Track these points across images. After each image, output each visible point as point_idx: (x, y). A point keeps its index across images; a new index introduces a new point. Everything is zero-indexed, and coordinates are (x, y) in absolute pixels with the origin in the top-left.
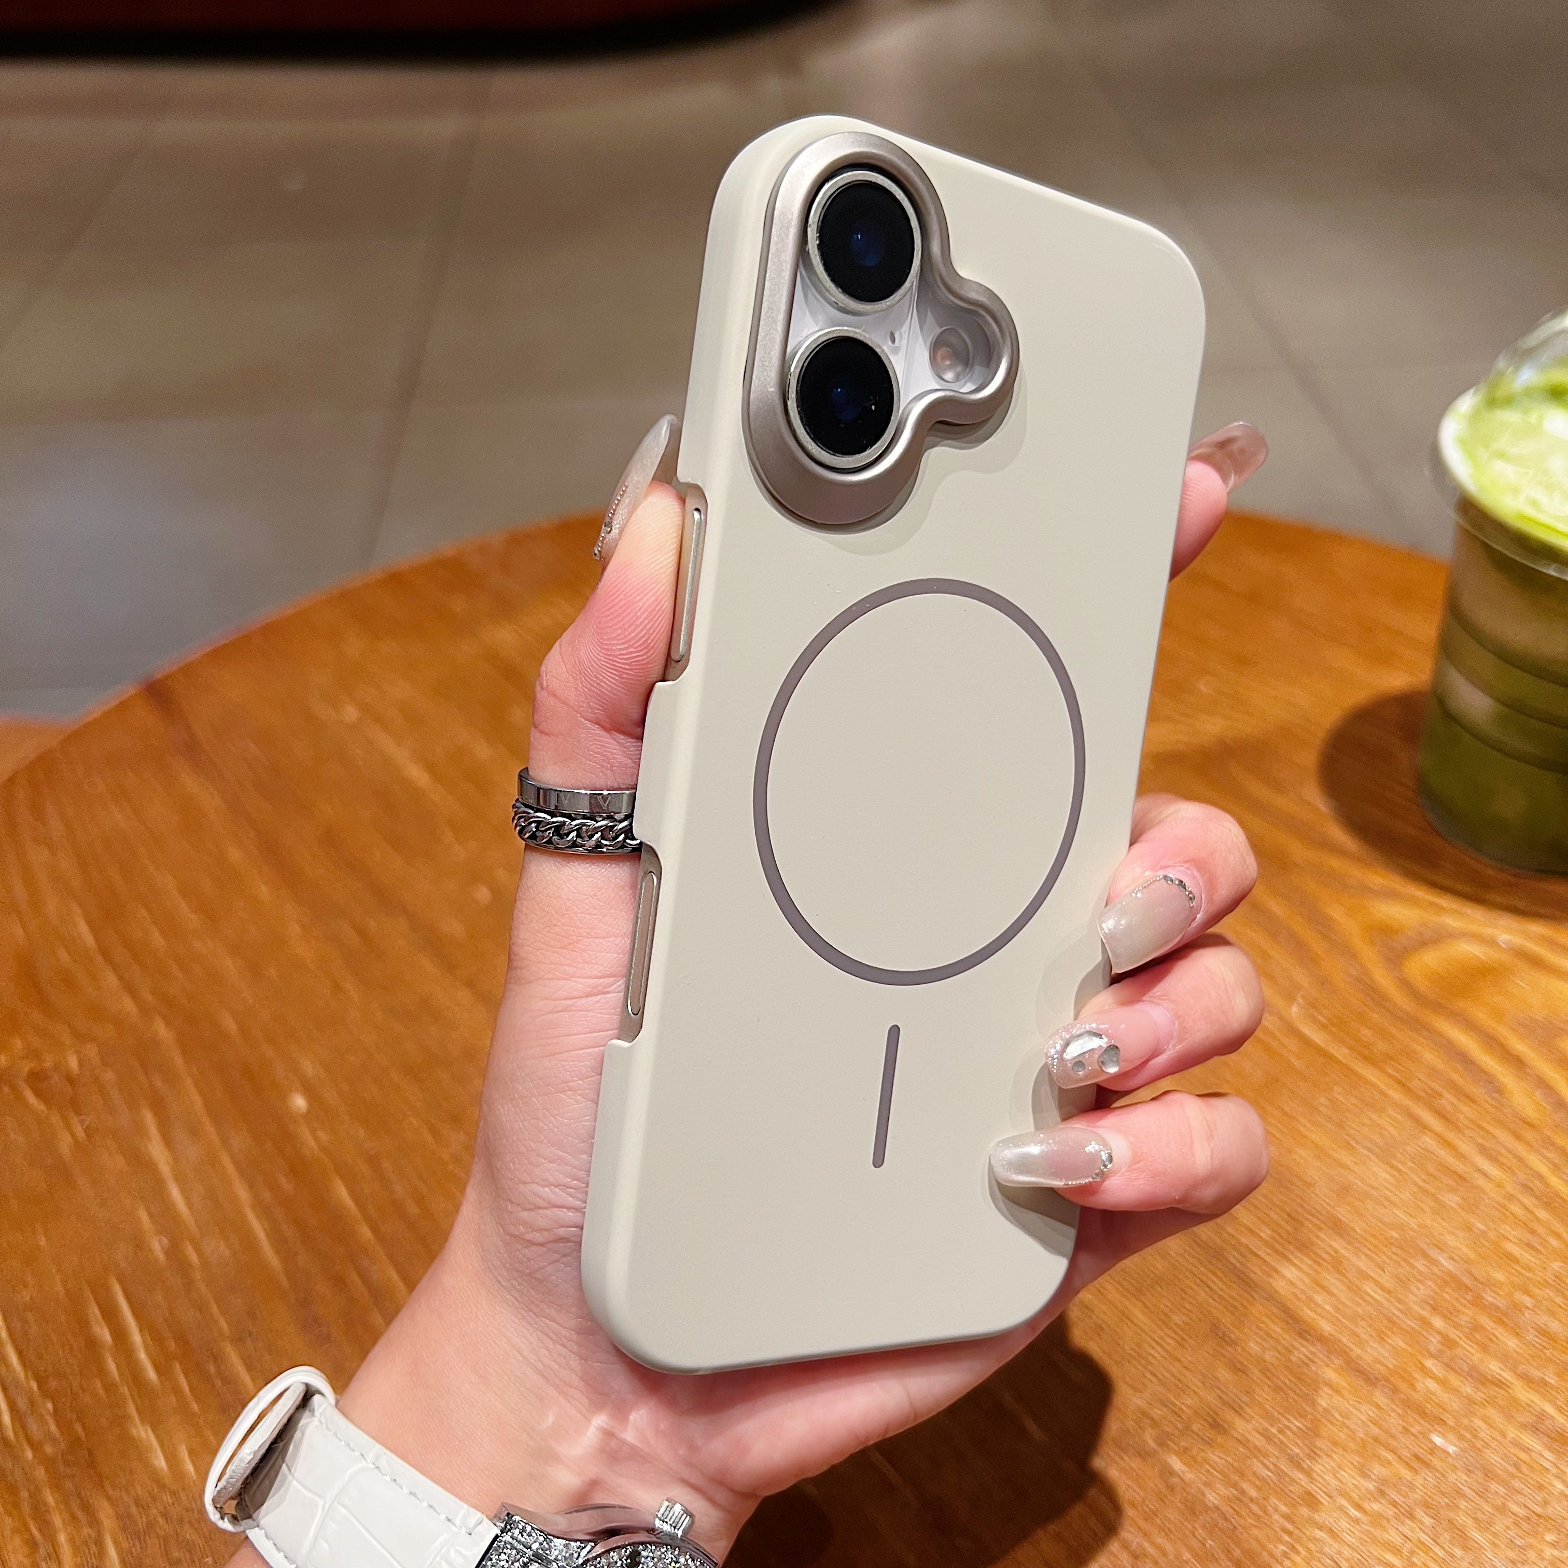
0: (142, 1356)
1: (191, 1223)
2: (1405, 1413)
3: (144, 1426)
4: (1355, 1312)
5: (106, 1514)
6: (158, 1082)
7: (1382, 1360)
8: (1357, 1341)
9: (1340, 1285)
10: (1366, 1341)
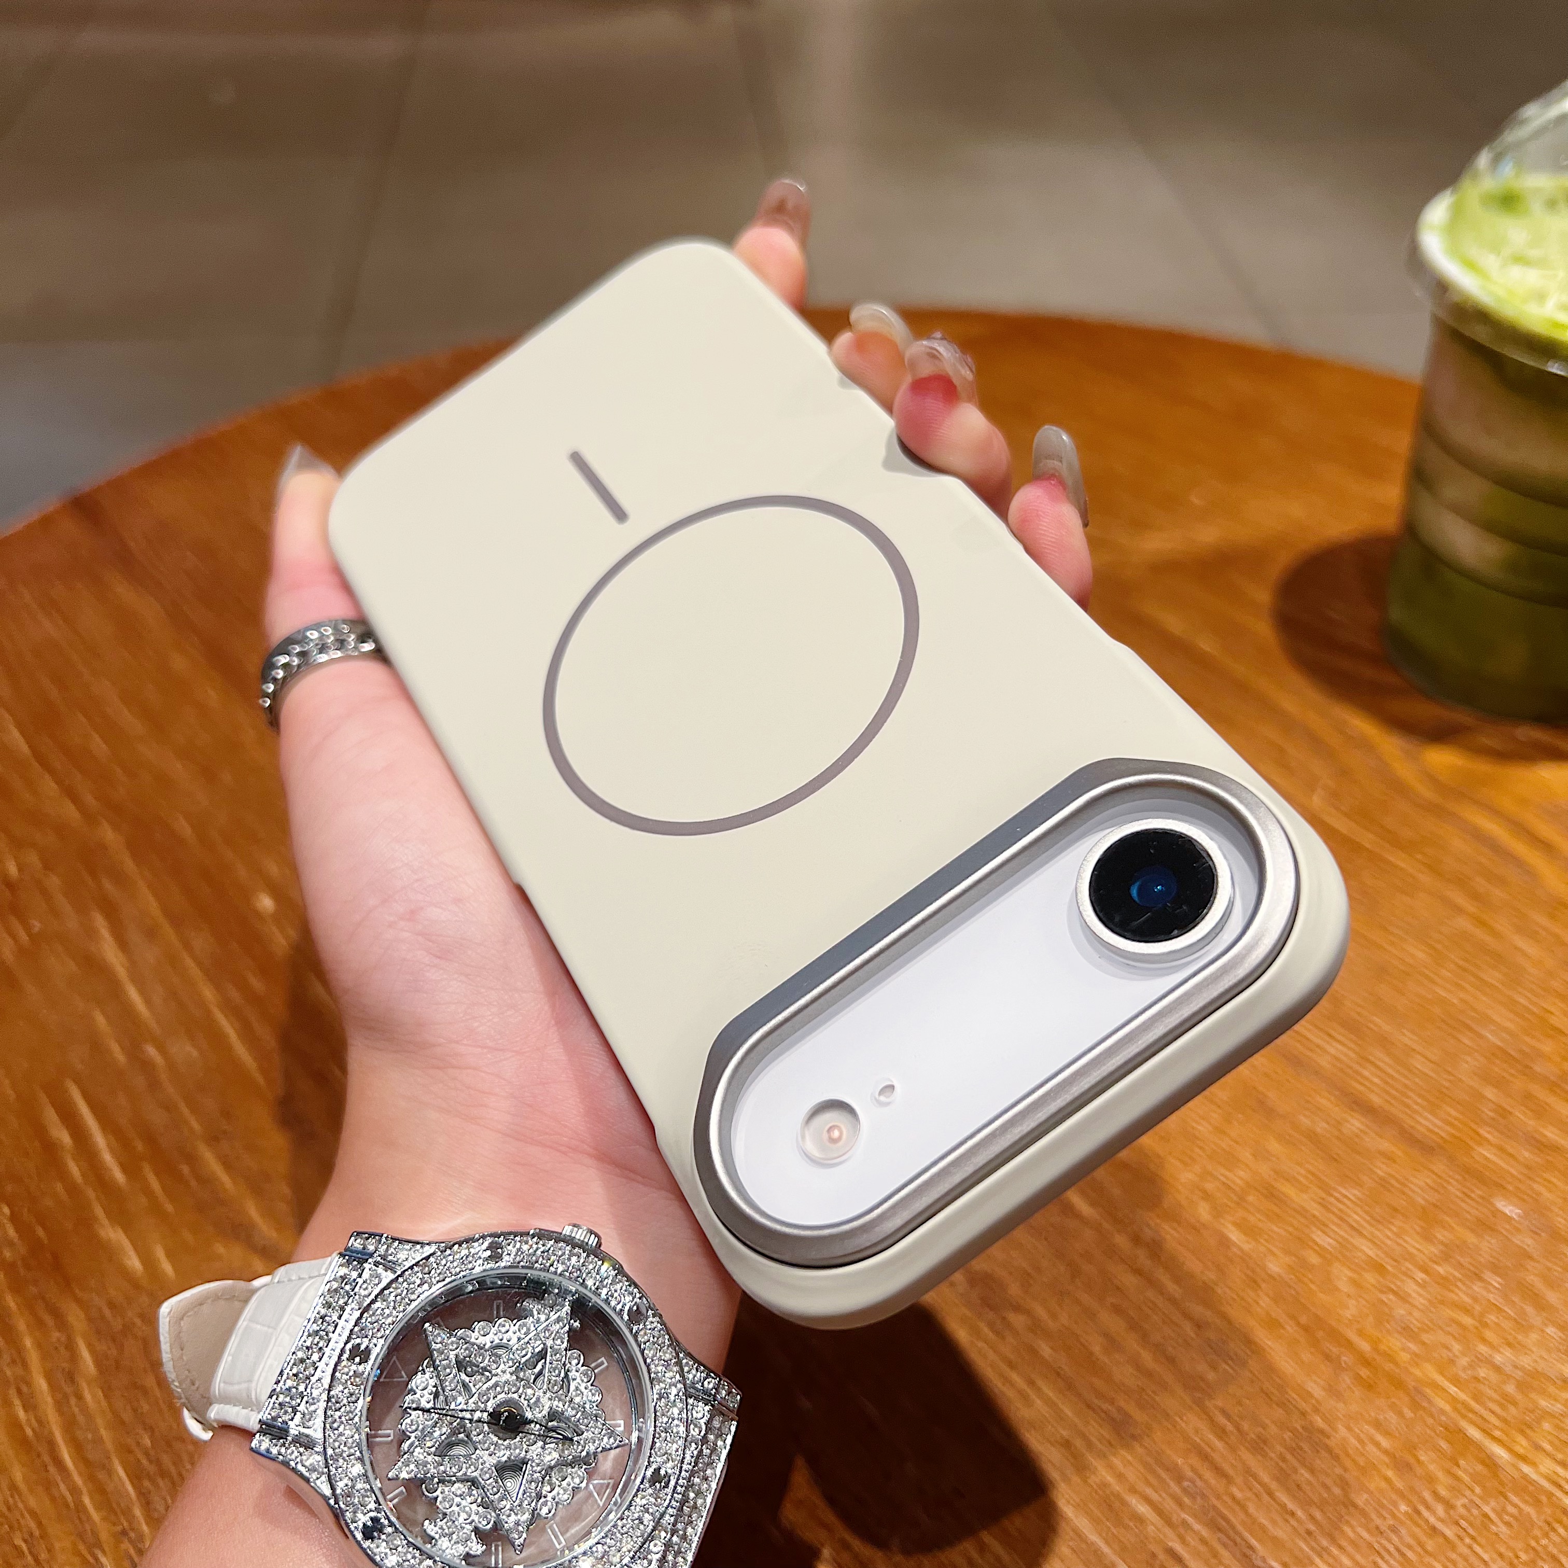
0: (107, 1158)
1: (153, 1024)
2: (1464, 1178)
3: (113, 1227)
4: (1406, 1086)
5: (76, 1318)
6: (108, 885)
7: (1436, 1130)
8: (1409, 1112)
9: (1387, 1059)
10: (1416, 1112)
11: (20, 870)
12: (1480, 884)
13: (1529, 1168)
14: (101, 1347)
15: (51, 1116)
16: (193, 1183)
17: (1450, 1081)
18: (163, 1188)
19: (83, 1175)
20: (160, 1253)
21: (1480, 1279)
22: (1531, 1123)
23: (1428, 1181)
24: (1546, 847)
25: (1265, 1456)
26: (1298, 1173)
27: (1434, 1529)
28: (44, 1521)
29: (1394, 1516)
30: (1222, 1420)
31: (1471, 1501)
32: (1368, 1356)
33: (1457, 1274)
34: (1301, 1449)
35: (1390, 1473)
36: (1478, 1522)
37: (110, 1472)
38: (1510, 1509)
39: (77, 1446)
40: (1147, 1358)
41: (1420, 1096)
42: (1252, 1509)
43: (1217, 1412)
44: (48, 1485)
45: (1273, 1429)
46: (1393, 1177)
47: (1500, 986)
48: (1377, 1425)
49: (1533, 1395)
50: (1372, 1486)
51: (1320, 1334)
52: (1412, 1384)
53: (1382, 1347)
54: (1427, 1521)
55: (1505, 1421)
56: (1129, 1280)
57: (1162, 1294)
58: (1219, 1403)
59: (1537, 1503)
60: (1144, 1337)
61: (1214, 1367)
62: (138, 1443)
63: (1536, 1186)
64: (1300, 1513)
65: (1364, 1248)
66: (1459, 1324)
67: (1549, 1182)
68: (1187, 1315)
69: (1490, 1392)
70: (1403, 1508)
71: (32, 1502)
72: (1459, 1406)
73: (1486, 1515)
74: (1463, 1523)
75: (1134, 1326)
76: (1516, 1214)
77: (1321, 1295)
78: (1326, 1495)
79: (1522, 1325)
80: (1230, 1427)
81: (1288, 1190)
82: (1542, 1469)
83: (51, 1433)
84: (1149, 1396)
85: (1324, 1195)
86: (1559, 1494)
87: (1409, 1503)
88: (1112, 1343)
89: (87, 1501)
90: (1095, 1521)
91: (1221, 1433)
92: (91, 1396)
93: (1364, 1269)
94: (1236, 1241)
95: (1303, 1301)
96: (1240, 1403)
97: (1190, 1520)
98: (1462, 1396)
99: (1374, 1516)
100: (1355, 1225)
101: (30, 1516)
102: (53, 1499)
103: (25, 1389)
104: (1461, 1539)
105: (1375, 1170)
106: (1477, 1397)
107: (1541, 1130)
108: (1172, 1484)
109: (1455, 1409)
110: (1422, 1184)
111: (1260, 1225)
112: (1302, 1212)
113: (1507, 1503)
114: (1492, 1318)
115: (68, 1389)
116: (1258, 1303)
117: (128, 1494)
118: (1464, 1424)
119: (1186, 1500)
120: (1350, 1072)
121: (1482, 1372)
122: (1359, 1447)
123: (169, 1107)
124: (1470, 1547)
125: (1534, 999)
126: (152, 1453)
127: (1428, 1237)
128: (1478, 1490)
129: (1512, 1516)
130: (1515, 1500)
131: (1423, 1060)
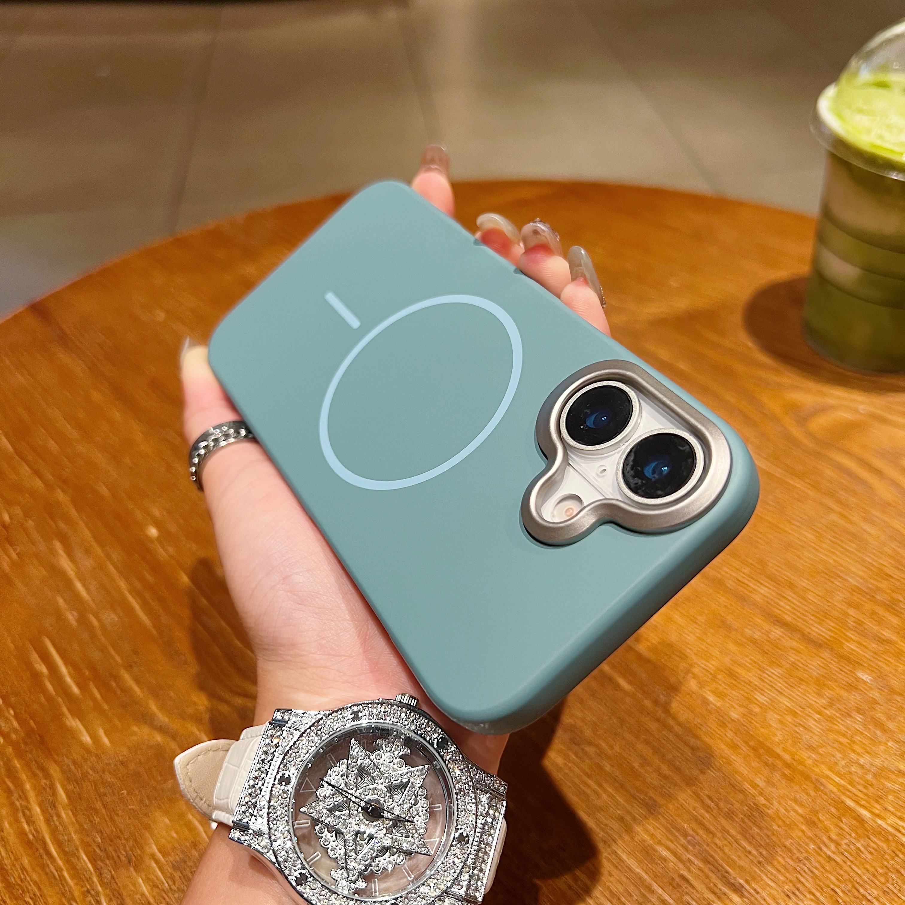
0: (69, 680)
1: (91, 602)
2: (839, 661)
3: (73, 718)
4: (804, 609)
5: (55, 771)
6: (62, 525)
7: (823, 634)
8: (807, 625)
9: (793, 595)
10: (812, 625)
11: (11, 518)
12: (843, 495)
13: (875, 653)
14: (70, 787)
15: (35, 657)
16: (119, 692)
17: (829, 606)
18: (101, 695)
19: (55, 690)
20: (101, 732)
21: (850, 716)
22: (876, 628)
23: (819, 663)
24: (879, 473)
25: (734, 820)
26: (746, 661)
27: (829, 857)
28: (42, 887)
29: (807, 851)
30: (709, 802)
31: (850, 841)
32: (789, 762)
33: (838, 715)
34: (754, 816)
35: (804, 827)
36: (854, 853)
37: (78, 858)
38: (872, 845)
39: (59, 844)
40: (664, 768)
41: (813, 615)
42: (727, 850)
43: (705, 797)
44: (43, 867)
45: (737, 805)
46: (799, 661)
47: (855, 552)
48: (796, 801)
49: (883, 781)
50: (794, 835)
51: (761, 751)
52: (814, 776)
53: (797, 757)
54: (826, 853)
55: (867, 795)
56: (653, 726)
57: (671, 732)
58: (707, 792)
59: (887, 841)
60: (663, 758)
61: (702, 772)
62: (94, 840)
63: (880, 664)
64: (754, 852)
65: (786, 703)
66: (840, 743)
67: (888, 661)
68: (687, 744)
69: (857, 780)
70: (812, 846)
71: (35, 876)
72: (841, 788)
73: (858, 849)
74: (846, 854)
75: (656, 751)
76: (869, 679)
77: (762, 730)
78: (768, 841)
79: (874, 741)
80: (712, 805)
81: (741, 671)
82: (889, 821)
83: (43, 837)
84: (666, 789)
85: (759, 672)
86: (899, 835)
87: (815, 843)
88: (645, 762)
89: (66, 874)
90: (639, 861)
91: (708, 809)
92: (65, 815)
93: (785, 714)
94: (713, 701)
95: (751, 733)
96: (717, 792)
97: (692, 858)
98: (842, 782)
99: (795, 851)
100: (779, 689)
101: (34, 884)
102: (47, 874)
103: (27, 812)
104: (845, 863)
105: (790, 658)
106: (851, 783)
107: (881, 631)
108: (681, 838)
109: (839, 790)
110: (815, 664)
111: (725, 691)
112: (749, 683)
113: (870, 841)
114: (858, 738)
115: (53, 812)
116: (727, 736)
117: (90, 871)
118: (844, 798)
119: (690, 848)
120: (772, 603)
121: (853, 769)
122: (786, 813)
123: (103, 650)
124: (850, 867)
125: (876, 559)
126: (102, 846)
127: (820, 695)
128: (853, 835)
129: (873, 848)
130: (875, 839)
131: (813, 594)
